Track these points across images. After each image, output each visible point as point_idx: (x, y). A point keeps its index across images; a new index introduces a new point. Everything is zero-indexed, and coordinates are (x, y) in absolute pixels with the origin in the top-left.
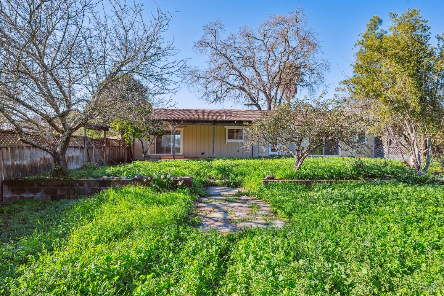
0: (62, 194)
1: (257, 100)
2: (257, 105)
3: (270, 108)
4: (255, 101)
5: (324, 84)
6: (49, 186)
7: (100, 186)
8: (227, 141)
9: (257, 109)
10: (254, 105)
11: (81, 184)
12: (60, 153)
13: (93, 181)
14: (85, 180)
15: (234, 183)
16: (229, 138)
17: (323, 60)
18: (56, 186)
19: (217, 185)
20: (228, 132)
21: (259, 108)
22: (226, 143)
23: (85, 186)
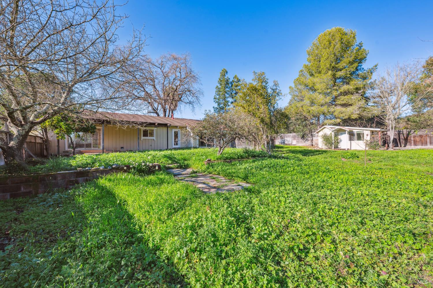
0: (28, 190)
1: (157, 110)
2: (157, 113)
3: (165, 116)
4: (155, 110)
5: (200, 104)
6: (8, 184)
7: (76, 177)
8: (143, 138)
9: (157, 116)
10: (155, 113)
11: (55, 177)
12: (15, 147)
13: (68, 173)
14: (59, 173)
15: (184, 166)
16: (144, 136)
17: (200, 89)
18: (18, 183)
19: (172, 168)
20: (143, 132)
21: (158, 115)
22: (142, 140)
23: (59, 179)
